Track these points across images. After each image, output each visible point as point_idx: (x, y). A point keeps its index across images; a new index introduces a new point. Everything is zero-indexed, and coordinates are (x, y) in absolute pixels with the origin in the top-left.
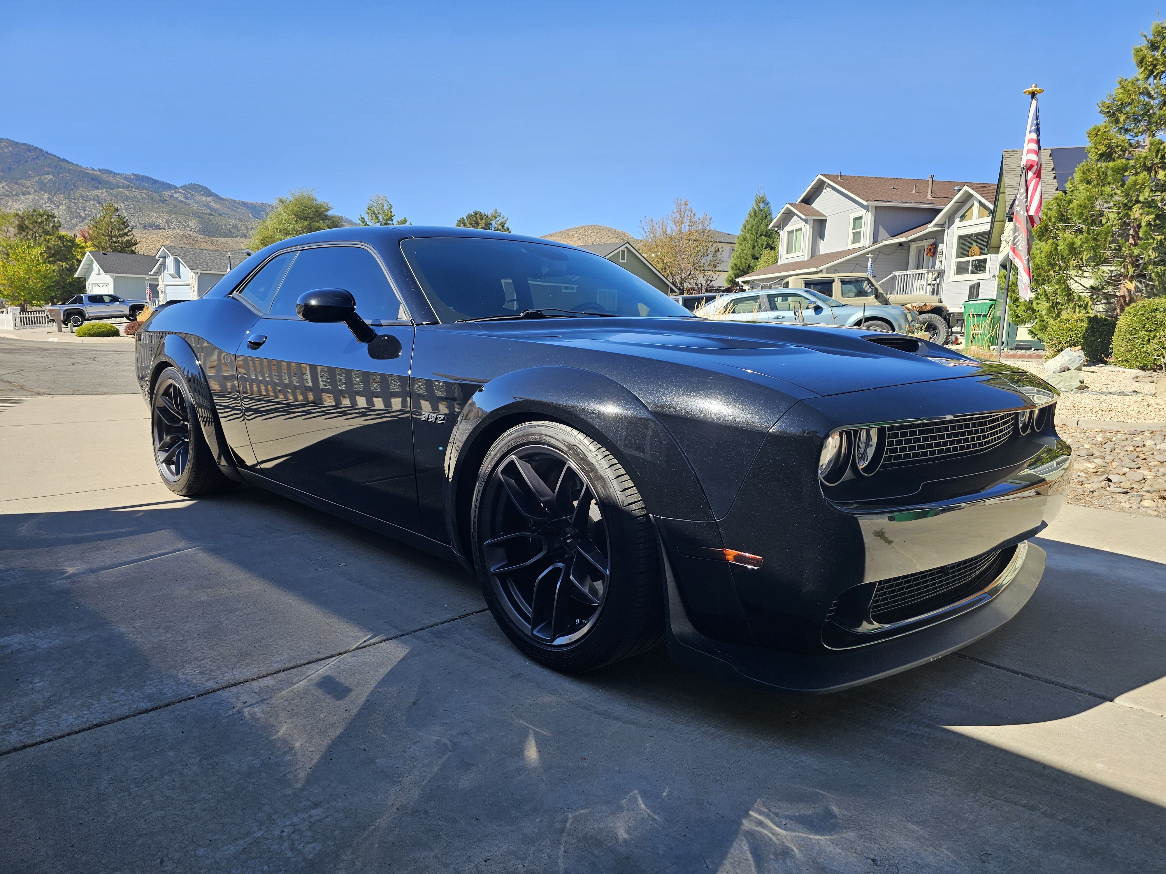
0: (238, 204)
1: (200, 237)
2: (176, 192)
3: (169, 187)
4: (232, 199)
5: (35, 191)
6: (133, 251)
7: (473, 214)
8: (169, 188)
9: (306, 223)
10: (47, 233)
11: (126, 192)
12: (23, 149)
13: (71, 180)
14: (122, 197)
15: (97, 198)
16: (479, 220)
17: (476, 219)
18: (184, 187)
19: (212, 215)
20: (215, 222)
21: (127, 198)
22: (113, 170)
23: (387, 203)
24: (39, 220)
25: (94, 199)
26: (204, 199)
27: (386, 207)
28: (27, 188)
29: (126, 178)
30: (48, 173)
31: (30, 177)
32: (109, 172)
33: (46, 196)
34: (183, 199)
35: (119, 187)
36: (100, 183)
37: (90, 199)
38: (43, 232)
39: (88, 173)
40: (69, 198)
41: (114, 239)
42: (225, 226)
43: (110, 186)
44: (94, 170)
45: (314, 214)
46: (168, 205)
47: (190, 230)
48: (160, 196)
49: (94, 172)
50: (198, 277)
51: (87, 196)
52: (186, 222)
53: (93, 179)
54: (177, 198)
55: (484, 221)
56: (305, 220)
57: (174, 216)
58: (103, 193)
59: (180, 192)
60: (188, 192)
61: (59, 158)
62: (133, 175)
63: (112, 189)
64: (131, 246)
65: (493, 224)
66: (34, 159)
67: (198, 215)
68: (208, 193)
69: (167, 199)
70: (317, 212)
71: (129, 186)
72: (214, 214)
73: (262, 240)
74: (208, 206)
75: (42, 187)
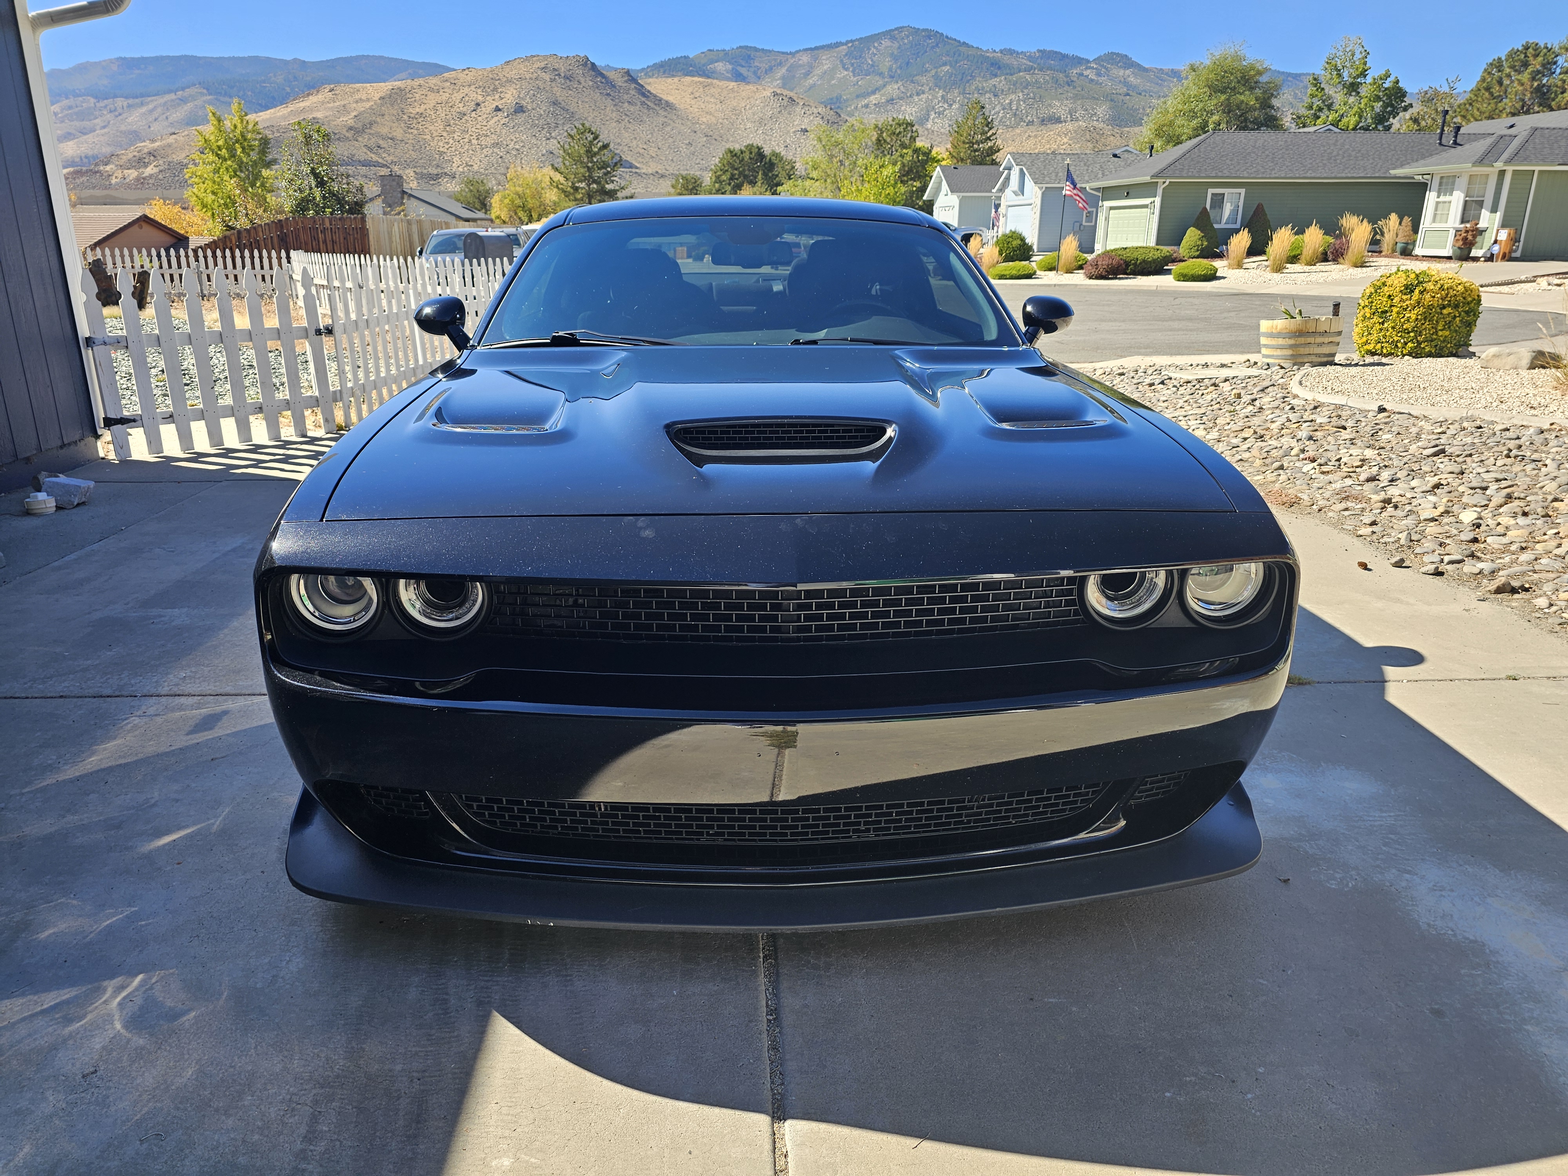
0: (1167, 74)
1: (1107, 129)
2: (1087, 68)
3: (1079, 61)
4: (1159, 67)
5: (930, 89)
6: (993, 160)
7: (1520, 49)
8: (1079, 63)
9: (1223, 97)
10: (903, 146)
11: (1028, 77)
12: (924, 36)
13: (969, 69)
14: (1021, 84)
15: (993, 89)
16: (1531, 58)
17: (1526, 56)
18: (1097, 60)
19: (1128, 94)
20: (1130, 106)
21: (1028, 85)
22: (1016, 49)
23: (1361, 49)
24: (898, 131)
25: (990, 91)
26: (1121, 72)
27: (1358, 56)
28: (922, 86)
29: (1030, 58)
30: (945, 64)
31: (926, 71)
32: (1011, 52)
33: (941, 93)
34: (1094, 77)
35: (1020, 71)
36: (999, 68)
37: (986, 92)
38: (900, 146)
39: (988, 57)
40: (964, 93)
41: (976, 146)
42: (1144, 109)
43: (1009, 70)
44: (995, 51)
45: (1239, 82)
46: (1075, 87)
47: (1097, 120)
48: (1067, 77)
49: (995, 54)
50: (1043, 194)
51: (983, 88)
52: (1093, 109)
53: (992, 64)
54: (1087, 76)
55: (1540, 59)
56: (1222, 93)
57: (1079, 102)
58: (1001, 81)
59: (1093, 68)
60: (1102, 66)
61: (959, 42)
62: (1039, 51)
63: (1011, 75)
64: (993, 154)
65: (1560, 62)
66: (933, 47)
67: (1110, 98)
68: (1126, 62)
69: (1075, 79)
70: (1243, 77)
71: (1032, 68)
72: (1131, 93)
73: (1156, 130)
74: (1126, 83)
75: (938, 82)
